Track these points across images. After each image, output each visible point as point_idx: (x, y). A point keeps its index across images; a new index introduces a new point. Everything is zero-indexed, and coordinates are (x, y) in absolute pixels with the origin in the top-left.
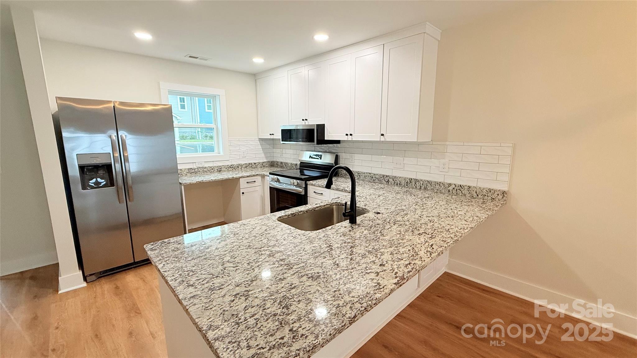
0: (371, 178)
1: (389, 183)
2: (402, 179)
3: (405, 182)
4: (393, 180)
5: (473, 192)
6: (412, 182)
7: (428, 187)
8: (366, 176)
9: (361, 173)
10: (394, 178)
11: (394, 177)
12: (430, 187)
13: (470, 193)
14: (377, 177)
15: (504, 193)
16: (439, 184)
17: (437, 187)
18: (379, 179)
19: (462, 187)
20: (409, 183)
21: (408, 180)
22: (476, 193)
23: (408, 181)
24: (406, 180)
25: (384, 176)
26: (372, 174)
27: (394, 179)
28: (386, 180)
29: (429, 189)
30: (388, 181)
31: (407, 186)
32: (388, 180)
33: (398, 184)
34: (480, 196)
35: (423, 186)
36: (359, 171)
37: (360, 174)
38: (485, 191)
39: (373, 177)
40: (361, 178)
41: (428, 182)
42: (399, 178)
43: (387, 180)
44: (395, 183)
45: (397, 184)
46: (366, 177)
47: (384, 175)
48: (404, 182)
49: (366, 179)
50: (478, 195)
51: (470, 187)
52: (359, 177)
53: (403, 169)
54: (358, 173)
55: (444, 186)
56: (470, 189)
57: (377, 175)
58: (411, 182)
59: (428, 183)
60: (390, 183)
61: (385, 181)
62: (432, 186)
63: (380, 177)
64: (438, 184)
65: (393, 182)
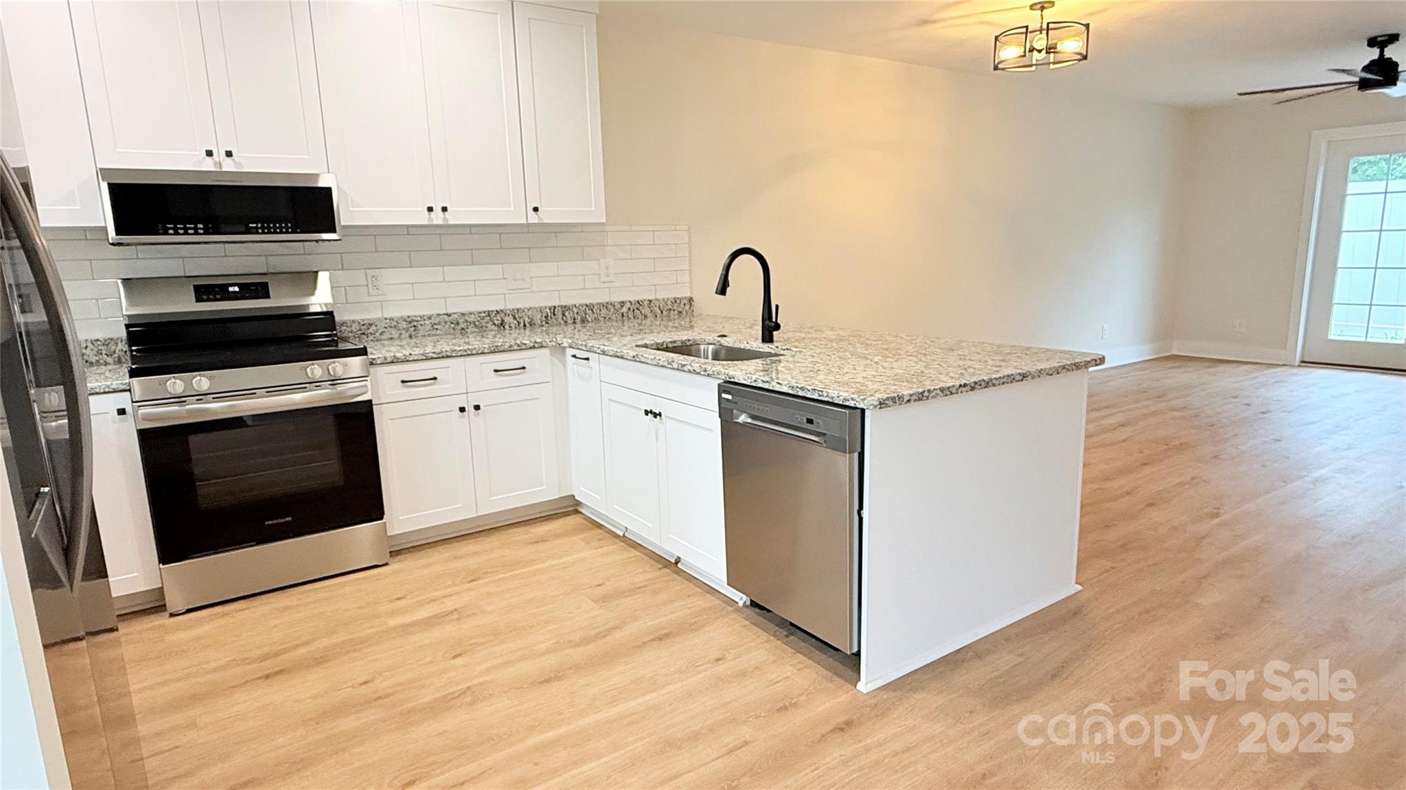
0: (453, 326)
1: (504, 327)
2: (535, 310)
3: (542, 316)
4: (515, 318)
5: (654, 308)
6: (556, 313)
7: (587, 316)
8: (439, 323)
9: (419, 319)
10: (515, 314)
11: (516, 311)
12: (591, 316)
13: (652, 311)
14: (472, 318)
15: (691, 300)
16: (606, 306)
17: (604, 311)
18: (477, 323)
19: (641, 303)
20: (551, 317)
21: (548, 310)
22: (659, 308)
23: (549, 314)
24: (544, 311)
25: (489, 313)
26: (456, 316)
27: (517, 316)
28: (496, 322)
29: (590, 320)
30: (502, 324)
31: (547, 325)
32: (503, 321)
33: (527, 325)
34: (664, 312)
35: (579, 317)
36: (409, 315)
37: (415, 323)
38: (669, 303)
39: (458, 323)
40: (422, 333)
41: (587, 306)
42: (529, 310)
43: (500, 322)
44: (519, 323)
45: (525, 325)
46: (436, 327)
47: (489, 311)
48: (539, 317)
49: (438, 332)
50: (662, 312)
51: (650, 301)
52: (415, 330)
53: (530, 290)
54: (410, 319)
55: (615, 309)
56: (652, 304)
57: (471, 314)
58: (554, 315)
59: (587, 308)
60: (507, 327)
61: (494, 324)
62: (594, 313)
63: (479, 319)
64: (604, 306)
65: (515, 322)
